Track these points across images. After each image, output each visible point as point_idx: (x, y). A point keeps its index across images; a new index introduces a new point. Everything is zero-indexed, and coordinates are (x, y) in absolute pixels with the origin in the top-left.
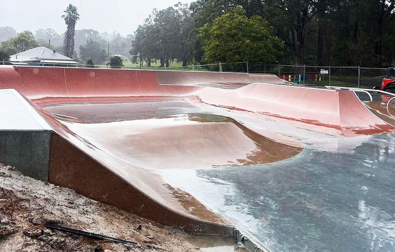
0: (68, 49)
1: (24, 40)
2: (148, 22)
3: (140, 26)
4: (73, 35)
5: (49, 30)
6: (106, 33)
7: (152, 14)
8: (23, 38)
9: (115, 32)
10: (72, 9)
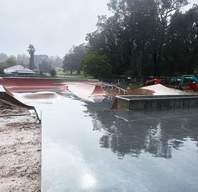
0: (31, 66)
1: (10, 62)
2: (70, 52)
3: (67, 54)
4: (33, 60)
5: (24, 55)
6: (52, 56)
7: (72, 48)
8: (10, 61)
9: (57, 56)
10: (31, 47)
